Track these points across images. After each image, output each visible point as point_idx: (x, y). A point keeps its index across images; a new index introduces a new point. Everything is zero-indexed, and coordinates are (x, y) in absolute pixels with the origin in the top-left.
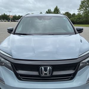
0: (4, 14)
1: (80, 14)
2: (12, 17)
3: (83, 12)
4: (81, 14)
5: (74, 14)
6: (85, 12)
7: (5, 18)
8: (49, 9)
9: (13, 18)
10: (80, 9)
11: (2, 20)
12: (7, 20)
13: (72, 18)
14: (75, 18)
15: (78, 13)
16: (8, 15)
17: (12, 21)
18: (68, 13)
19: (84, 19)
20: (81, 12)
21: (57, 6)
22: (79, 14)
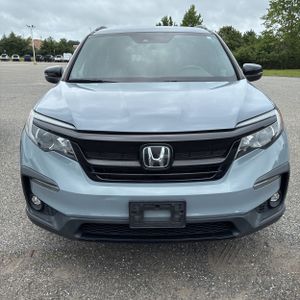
0: (12, 35)
1: (271, 32)
2: (40, 44)
3: (280, 26)
4: (275, 32)
5: (251, 34)
6: (288, 28)
7: (15, 48)
8: (166, 19)
9: (42, 48)
10: (270, 15)
11: (7, 57)
12: (21, 56)
13: (242, 48)
14: (253, 49)
15: (264, 28)
16: (26, 38)
17: (41, 61)
18: (229, 29)
19: (284, 52)
20: (274, 25)
21: (193, 7)
22: (266, 32)
